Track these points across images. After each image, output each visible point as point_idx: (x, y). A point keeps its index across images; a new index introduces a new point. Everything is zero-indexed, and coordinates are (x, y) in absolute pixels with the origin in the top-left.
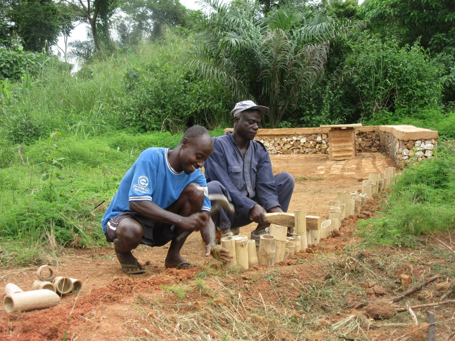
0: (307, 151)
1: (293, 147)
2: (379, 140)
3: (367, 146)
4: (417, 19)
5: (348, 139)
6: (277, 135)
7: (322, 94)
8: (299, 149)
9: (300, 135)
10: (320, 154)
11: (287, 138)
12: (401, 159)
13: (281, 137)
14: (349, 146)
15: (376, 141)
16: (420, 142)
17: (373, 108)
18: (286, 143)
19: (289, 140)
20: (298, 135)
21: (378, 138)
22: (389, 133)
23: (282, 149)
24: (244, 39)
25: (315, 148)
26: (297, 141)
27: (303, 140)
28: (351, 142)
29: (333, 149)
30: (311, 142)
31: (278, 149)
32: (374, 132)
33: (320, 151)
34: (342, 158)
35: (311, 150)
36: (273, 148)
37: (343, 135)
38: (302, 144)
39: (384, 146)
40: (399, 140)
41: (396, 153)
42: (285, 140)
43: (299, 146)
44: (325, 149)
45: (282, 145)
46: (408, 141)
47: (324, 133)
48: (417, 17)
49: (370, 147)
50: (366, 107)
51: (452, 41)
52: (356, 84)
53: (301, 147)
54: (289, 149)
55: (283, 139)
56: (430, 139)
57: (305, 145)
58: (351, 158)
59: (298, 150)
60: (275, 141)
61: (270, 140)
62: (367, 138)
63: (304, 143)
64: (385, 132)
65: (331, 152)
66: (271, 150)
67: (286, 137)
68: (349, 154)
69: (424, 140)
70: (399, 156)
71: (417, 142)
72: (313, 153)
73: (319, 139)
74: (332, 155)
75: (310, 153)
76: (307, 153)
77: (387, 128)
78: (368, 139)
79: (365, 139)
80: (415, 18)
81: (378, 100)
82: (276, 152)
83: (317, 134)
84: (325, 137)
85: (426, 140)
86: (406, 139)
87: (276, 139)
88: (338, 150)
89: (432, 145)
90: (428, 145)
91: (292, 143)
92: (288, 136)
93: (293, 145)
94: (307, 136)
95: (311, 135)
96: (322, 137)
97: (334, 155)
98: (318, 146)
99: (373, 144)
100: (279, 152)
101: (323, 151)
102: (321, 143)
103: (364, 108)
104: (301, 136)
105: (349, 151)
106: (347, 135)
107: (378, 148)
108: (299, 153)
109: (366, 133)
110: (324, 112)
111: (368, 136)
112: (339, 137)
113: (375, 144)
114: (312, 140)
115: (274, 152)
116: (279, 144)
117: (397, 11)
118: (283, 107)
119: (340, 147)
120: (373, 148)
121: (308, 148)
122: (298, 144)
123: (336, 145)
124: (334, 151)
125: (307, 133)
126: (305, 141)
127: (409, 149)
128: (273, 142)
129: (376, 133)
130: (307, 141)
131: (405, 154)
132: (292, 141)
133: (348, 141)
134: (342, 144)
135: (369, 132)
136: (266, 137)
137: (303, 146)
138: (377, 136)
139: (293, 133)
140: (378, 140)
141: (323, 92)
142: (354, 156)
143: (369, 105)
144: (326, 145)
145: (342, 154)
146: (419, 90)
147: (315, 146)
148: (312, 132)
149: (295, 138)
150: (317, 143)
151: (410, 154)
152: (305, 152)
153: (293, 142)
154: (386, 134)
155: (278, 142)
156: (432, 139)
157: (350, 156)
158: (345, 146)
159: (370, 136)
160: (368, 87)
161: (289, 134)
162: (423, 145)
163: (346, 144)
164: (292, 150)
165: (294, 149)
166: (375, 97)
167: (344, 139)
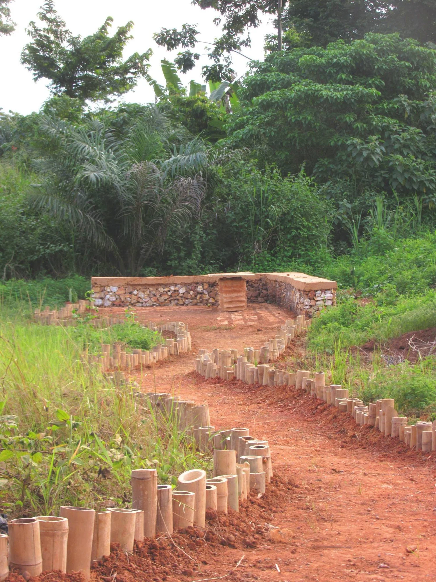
0: (187, 303)
1: (171, 298)
2: (267, 290)
3: (253, 295)
4: (297, 142)
5: (241, 289)
6: (153, 285)
7: (191, 234)
8: (178, 300)
9: (178, 284)
10: (202, 307)
11: (164, 288)
12: (302, 308)
13: (157, 287)
14: (242, 297)
15: (263, 291)
16: (320, 292)
17: (252, 251)
18: (163, 294)
19: (166, 289)
20: (176, 285)
21: (265, 287)
22: (281, 282)
23: (158, 300)
24: (105, 173)
25: (196, 299)
26: (175, 291)
27: (182, 291)
28: (244, 292)
29: (225, 300)
30: (191, 293)
31: (153, 301)
32: (260, 280)
33: (201, 302)
34: (234, 310)
35: (191, 301)
36: (148, 299)
37: (235, 285)
38: (181, 295)
39: (274, 296)
40: (299, 290)
41: (296, 302)
42: (161, 290)
43: (178, 297)
44: (206, 300)
45: (158, 296)
46: (309, 291)
47: (205, 282)
48: (298, 139)
49: (256, 297)
50: (244, 250)
51: (340, 169)
52: (232, 222)
53: (180, 298)
54: (166, 300)
55: (159, 289)
56: (329, 290)
57: (185, 295)
58: (243, 309)
59: (176, 301)
60: (150, 292)
61: (144, 290)
62: (253, 287)
63: (183, 293)
64: (276, 281)
65: (223, 303)
66: (146, 302)
67: (163, 286)
68: (242, 305)
69: (324, 291)
70: (300, 306)
71: (318, 292)
72: (193, 305)
73: (200, 288)
74: (223, 306)
75: (190, 304)
76: (187, 305)
77: (279, 277)
78: (255, 289)
79: (251, 289)
80: (296, 140)
81: (259, 241)
82: (152, 303)
83: (197, 283)
84: (206, 286)
85: (326, 290)
86: (307, 289)
87: (151, 289)
88: (230, 300)
89: (332, 295)
90: (329, 295)
91: (169, 293)
92: (165, 285)
93: (171, 296)
94: (186, 285)
95: (191, 284)
96: (203, 287)
97: (226, 306)
98: (198, 296)
99: (259, 294)
100: (155, 303)
101: (205, 302)
102: (201, 293)
103: (242, 251)
104: (179, 286)
105: (241, 301)
106: (239, 285)
107: (265, 298)
108: (177, 304)
109: (252, 281)
110: (195, 255)
111: (254, 285)
112: (230, 287)
113: (262, 294)
114: (192, 290)
115: (149, 303)
116: (155, 295)
117: (274, 132)
118: (147, 250)
119: (233, 298)
120: (259, 299)
121: (187, 299)
122: (176, 295)
123: (228, 296)
124: (226, 302)
125: (186, 282)
126: (184, 291)
127: (310, 299)
128: (148, 292)
129: (263, 282)
130: (186, 291)
131: (306, 303)
132: (169, 291)
133: (240, 291)
134: (234, 295)
135: (256, 280)
136: (140, 287)
137: (182, 297)
138: (265, 285)
139: (171, 282)
140: (265, 289)
141: (192, 232)
142: (246, 308)
143: (248, 247)
144: (207, 296)
145: (234, 305)
146: (305, 230)
147: (196, 296)
148: (192, 281)
149: (172, 288)
150: (199, 293)
151: (311, 304)
152: (184, 303)
153: (171, 292)
154: (276, 283)
155: (154, 292)
156: (331, 289)
157: (243, 307)
158: (237, 297)
159: (256, 285)
160: (246, 226)
161: (167, 283)
162: (323, 295)
163: (239, 294)
164: (170, 301)
165: (172, 300)
166: (255, 239)
167: (236, 289)
